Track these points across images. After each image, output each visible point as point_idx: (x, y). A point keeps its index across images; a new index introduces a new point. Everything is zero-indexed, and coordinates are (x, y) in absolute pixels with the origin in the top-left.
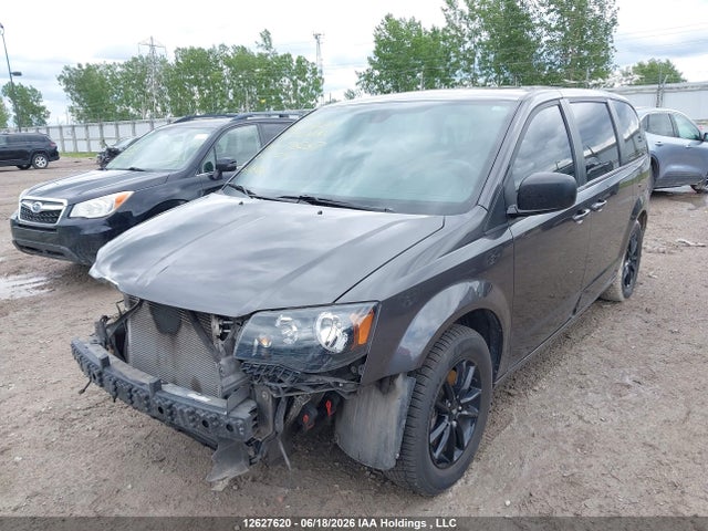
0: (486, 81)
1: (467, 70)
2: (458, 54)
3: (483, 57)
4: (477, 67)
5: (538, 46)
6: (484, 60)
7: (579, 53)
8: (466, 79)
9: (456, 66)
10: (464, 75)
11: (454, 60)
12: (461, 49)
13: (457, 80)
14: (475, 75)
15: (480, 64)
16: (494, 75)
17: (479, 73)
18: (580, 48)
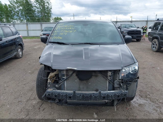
0: (23, 19)
1: (18, 16)
2: (14, 11)
3: (21, 13)
4: (20, 15)
5: (35, 12)
6: (21, 14)
7: (45, 14)
8: (17, 18)
9: (14, 14)
10: (17, 17)
11: (13, 13)
12: (15, 10)
13: (15, 18)
14: (20, 17)
15: (21, 15)
16: (25, 18)
17: (21, 17)
18: (45, 13)
